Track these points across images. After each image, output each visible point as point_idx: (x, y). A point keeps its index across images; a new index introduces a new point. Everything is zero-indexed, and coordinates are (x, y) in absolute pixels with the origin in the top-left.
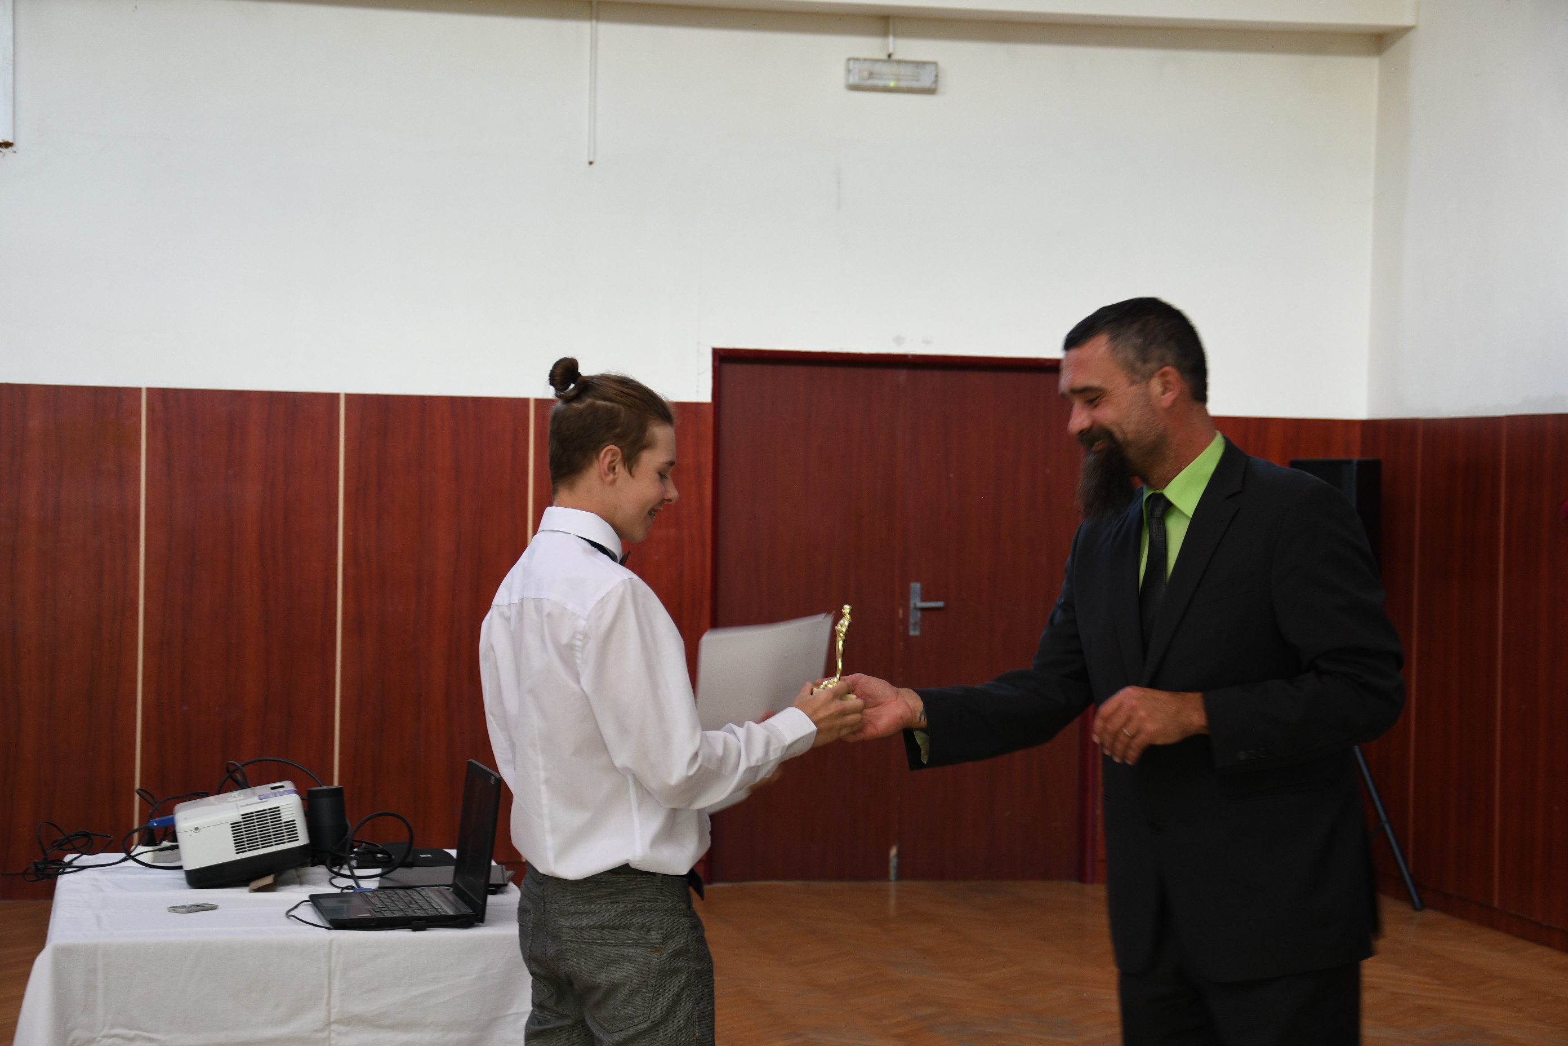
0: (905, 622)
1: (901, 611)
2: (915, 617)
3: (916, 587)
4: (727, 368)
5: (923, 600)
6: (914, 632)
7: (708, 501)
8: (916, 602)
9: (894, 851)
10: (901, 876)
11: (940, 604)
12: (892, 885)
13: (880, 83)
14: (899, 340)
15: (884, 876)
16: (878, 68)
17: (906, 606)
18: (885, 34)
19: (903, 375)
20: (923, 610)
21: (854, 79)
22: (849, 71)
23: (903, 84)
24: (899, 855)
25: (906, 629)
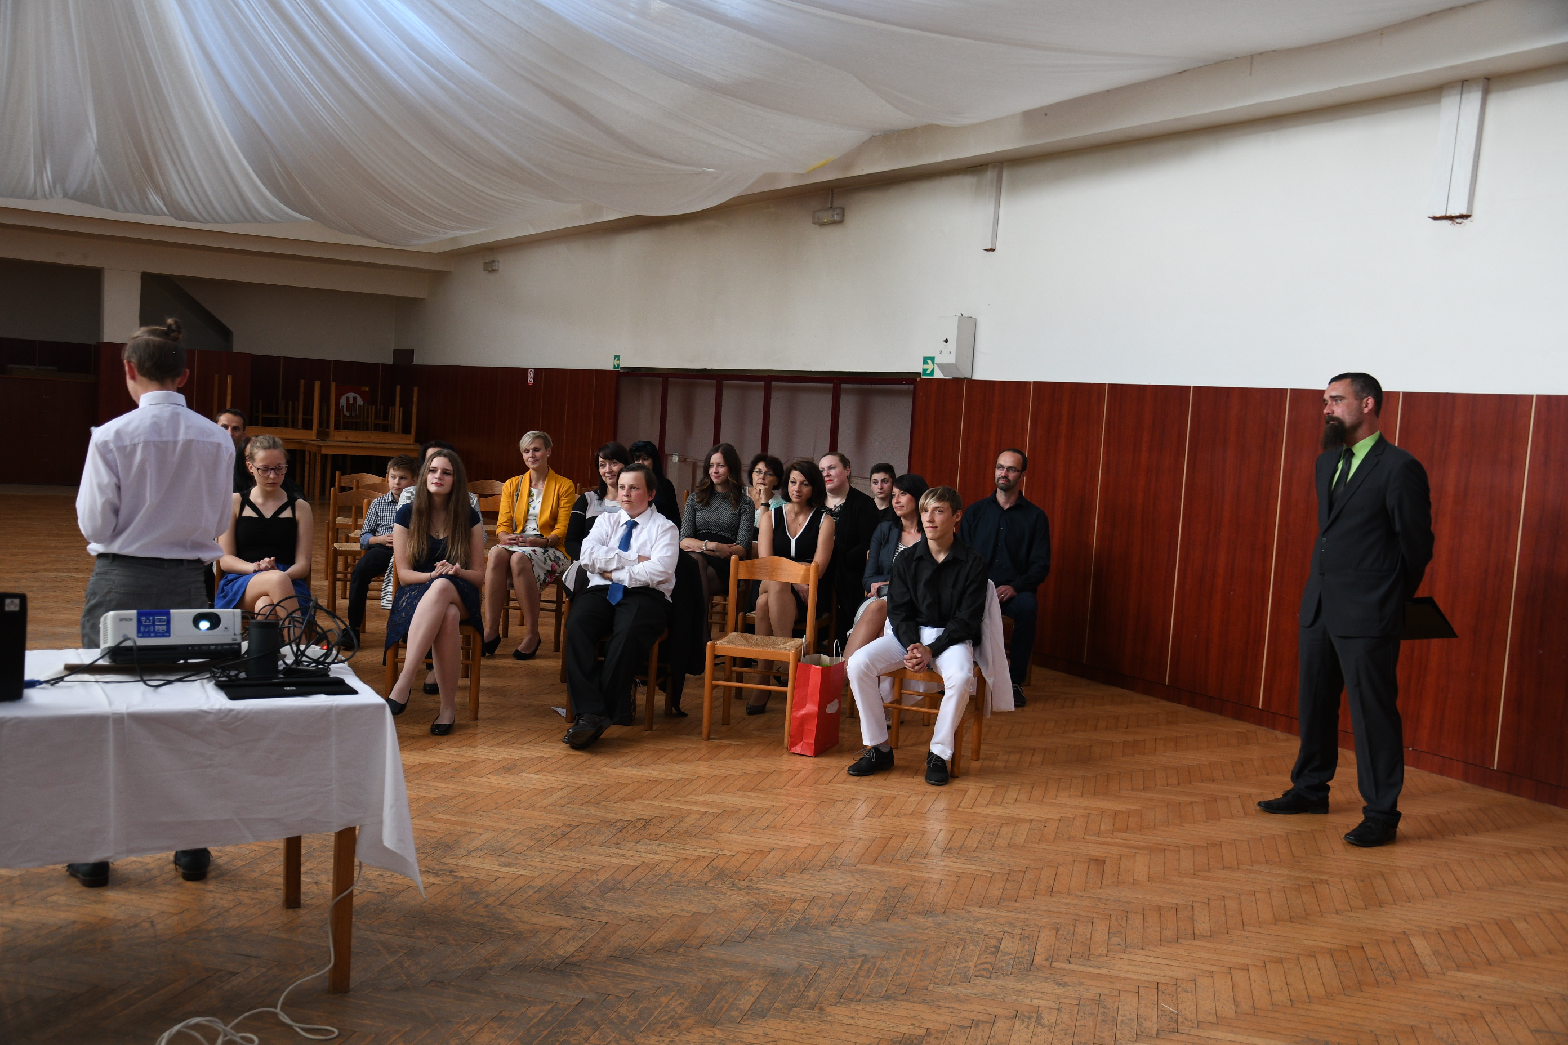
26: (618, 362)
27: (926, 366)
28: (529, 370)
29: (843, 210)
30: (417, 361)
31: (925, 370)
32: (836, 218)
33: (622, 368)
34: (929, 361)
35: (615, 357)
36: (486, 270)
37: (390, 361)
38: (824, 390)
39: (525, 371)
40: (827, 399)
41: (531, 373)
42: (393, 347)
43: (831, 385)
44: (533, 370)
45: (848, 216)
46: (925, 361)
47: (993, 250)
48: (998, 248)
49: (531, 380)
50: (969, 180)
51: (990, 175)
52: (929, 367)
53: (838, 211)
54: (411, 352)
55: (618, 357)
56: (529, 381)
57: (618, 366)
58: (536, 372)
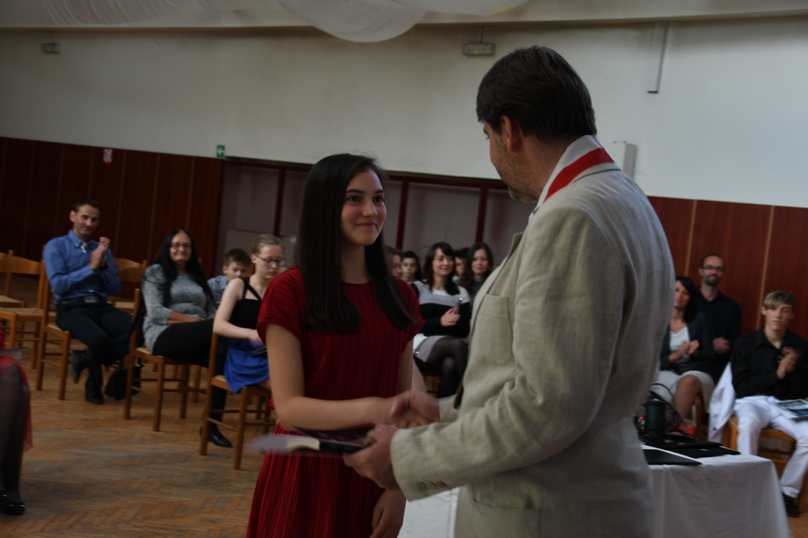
26: (223, 151)
28: (106, 150)
29: (493, 47)
32: (488, 51)
33: (228, 157)
35: (217, 147)
36: (45, 51)
38: (476, 193)
39: (100, 151)
40: (478, 201)
41: (110, 153)
43: (478, 189)
44: (111, 151)
45: (496, 49)
47: (656, 92)
48: (661, 90)
49: (108, 158)
50: (632, 34)
51: (657, 32)
55: (222, 147)
56: (105, 160)
57: (223, 154)
58: (117, 153)
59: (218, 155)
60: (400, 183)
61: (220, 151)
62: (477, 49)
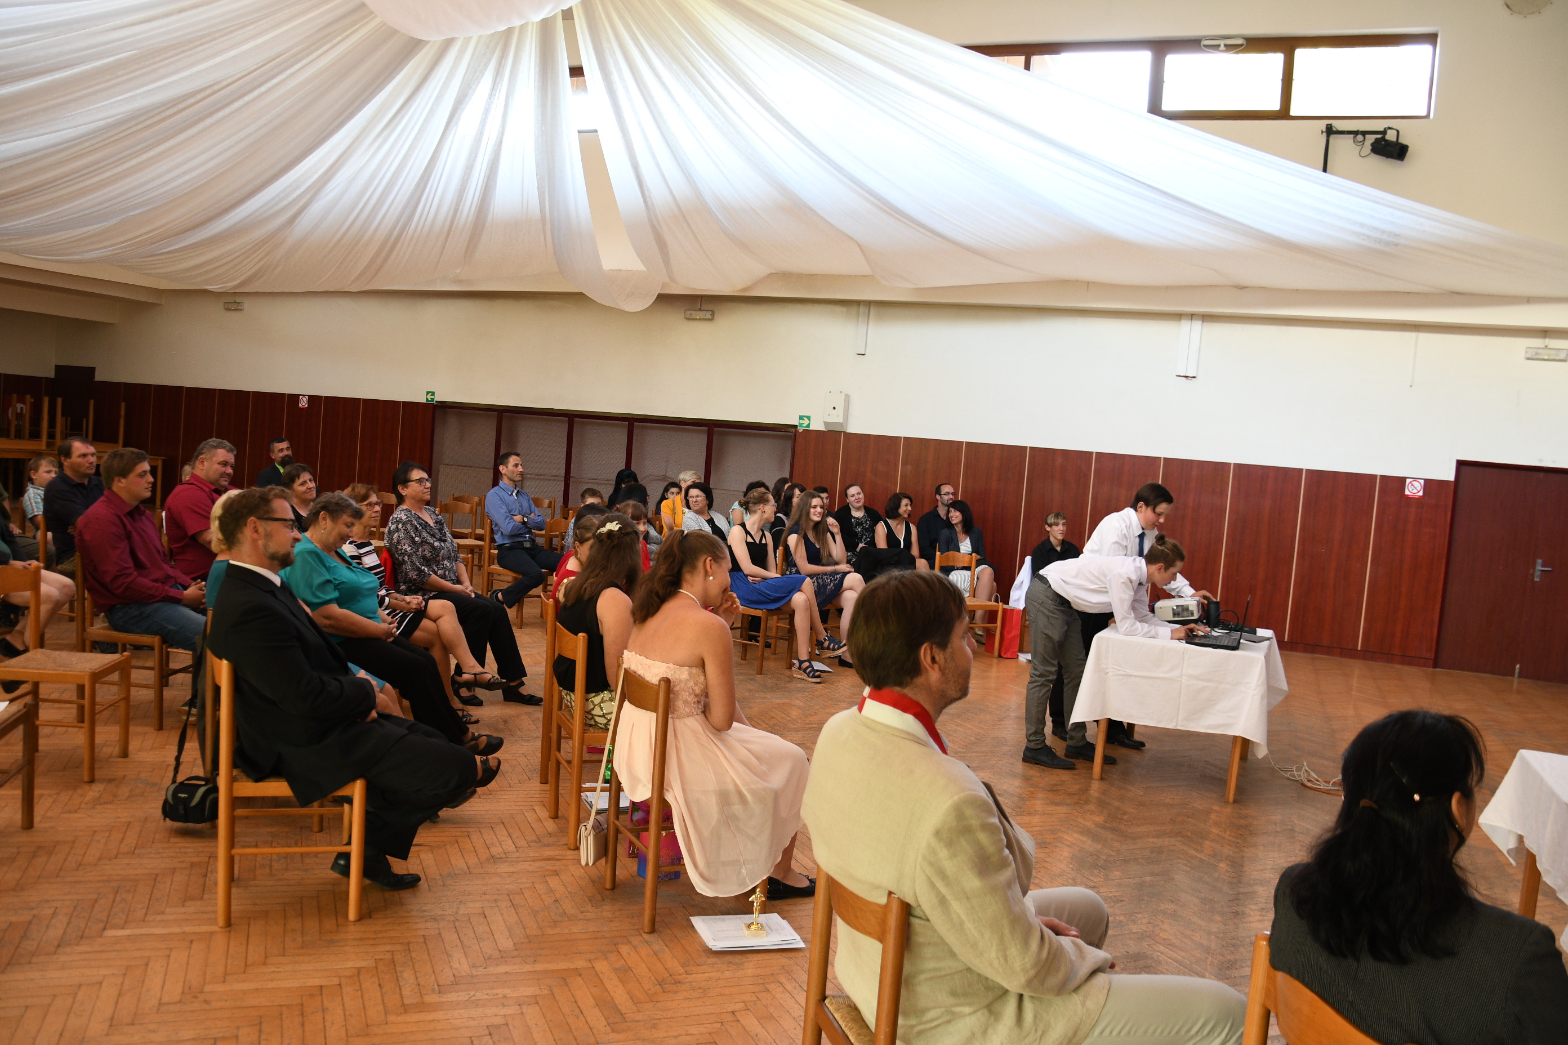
0: (1533, 575)
1: (1531, 571)
2: (1538, 573)
3: (1539, 561)
4: (1463, 468)
5: (1542, 566)
6: (1537, 579)
7: (1449, 519)
8: (1539, 567)
9: (1518, 666)
10: (1520, 676)
11: (1550, 569)
12: (1516, 679)
13: (1541, 357)
14: (1541, 461)
15: (1513, 675)
16: (1540, 351)
17: (1534, 568)
18: (1545, 337)
19: (1542, 475)
20: (1542, 571)
21: (1529, 355)
22: (1526, 352)
23: (1552, 357)
24: (1520, 668)
25: (1533, 578)
26: (432, 397)
27: (801, 421)
28: (301, 397)
29: (713, 313)
30: (99, 377)
31: (801, 425)
32: (710, 317)
33: (440, 402)
34: (804, 418)
35: (428, 393)
36: (228, 309)
37: (52, 375)
38: (701, 431)
39: (294, 398)
40: (704, 438)
41: (305, 400)
42: (53, 363)
43: (707, 428)
44: (307, 397)
45: (716, 316)
46: (801, 418)
47: (863, 355)
48: (867, 353)
49: (303, 403)
50: (839, 309)
51: (862, 309)
52: (806, 422)
53: (710, 312)
54: (92, 370)
55: (433, 394)
56: (300, 405)
57: (433, 400)
58: (312, 398)
59: (427, 399)
60: (627, 423)
61: (429, 397)
62: (698, 315)
